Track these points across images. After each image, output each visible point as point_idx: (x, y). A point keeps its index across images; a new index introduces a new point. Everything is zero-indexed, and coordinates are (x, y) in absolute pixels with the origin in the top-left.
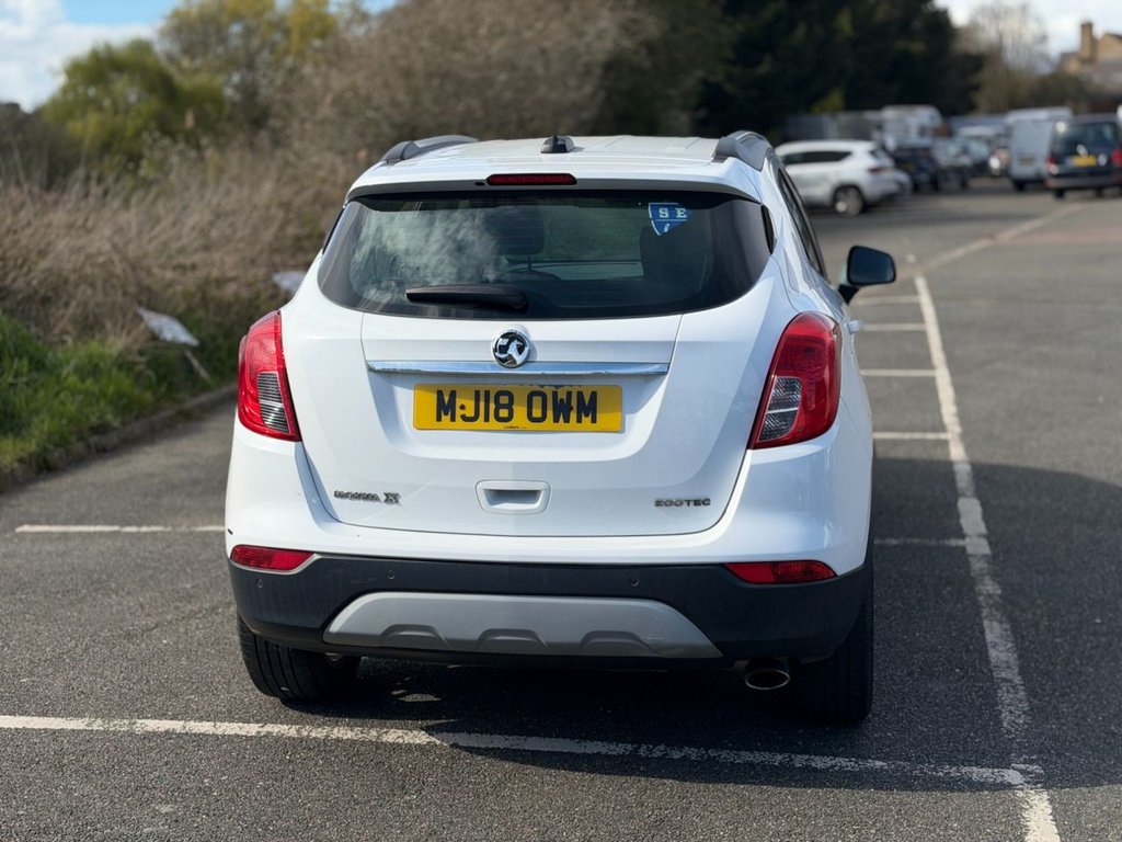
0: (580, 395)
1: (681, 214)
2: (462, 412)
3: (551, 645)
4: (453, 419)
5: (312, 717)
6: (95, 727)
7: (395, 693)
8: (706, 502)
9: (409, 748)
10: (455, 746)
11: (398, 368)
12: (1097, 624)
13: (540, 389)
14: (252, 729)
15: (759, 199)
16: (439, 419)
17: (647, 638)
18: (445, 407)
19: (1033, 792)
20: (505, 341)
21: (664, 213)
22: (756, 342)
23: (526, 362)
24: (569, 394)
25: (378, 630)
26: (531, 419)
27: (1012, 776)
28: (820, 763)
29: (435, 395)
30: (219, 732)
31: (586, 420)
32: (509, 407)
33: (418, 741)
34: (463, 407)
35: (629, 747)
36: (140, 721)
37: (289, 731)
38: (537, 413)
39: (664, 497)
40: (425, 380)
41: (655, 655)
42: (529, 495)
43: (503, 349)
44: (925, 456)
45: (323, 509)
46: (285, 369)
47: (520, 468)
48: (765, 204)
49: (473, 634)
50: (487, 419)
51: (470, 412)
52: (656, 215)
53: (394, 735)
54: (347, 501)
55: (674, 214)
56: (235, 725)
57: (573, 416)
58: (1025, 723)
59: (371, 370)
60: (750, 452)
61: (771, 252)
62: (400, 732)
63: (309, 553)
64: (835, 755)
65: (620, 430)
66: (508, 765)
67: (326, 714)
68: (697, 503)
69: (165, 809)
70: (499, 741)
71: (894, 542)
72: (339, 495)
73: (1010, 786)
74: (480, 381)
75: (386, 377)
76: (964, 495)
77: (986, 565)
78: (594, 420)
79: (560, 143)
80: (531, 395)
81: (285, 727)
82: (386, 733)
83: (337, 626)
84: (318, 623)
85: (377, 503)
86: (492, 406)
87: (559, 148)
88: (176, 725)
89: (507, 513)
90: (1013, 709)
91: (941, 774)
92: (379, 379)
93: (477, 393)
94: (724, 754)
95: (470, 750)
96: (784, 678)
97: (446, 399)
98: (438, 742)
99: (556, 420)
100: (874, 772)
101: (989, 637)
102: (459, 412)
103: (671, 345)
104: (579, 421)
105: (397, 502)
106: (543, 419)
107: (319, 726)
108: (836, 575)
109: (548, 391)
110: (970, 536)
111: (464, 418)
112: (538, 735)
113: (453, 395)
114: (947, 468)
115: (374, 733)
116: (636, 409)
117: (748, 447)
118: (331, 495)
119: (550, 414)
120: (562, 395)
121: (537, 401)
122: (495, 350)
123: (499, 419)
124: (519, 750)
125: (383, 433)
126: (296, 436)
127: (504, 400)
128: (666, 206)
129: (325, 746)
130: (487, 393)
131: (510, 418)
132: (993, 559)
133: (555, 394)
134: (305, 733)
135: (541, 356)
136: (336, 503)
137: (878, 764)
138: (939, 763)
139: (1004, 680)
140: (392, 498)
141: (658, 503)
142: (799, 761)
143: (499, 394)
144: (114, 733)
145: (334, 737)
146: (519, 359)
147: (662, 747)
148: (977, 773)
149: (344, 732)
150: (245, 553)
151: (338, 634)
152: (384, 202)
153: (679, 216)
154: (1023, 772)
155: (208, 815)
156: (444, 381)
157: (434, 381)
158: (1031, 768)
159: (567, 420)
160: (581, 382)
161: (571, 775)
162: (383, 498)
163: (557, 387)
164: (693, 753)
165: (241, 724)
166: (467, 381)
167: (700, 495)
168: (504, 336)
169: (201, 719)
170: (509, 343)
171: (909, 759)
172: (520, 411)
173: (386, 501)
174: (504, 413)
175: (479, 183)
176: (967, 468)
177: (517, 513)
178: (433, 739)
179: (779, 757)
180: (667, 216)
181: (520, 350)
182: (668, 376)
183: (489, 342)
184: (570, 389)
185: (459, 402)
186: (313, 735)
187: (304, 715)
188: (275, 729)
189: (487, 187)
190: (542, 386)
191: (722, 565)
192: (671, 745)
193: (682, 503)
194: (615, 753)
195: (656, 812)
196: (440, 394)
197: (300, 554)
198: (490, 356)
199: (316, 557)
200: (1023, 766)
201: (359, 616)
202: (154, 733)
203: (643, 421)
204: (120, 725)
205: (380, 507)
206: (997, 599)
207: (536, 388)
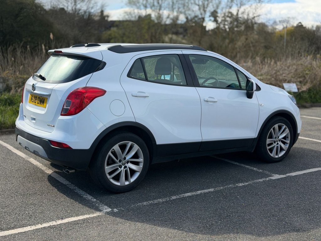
0: (43, 99)
8: (54, 126)
16: (31, 101)
19: (101, 213)
27: (108, 210)
31: (43, 104)
35: (70, 184)
40: (31, 93)
42: (34, 119)
45: (23, 117)
58: (145, 205)
59: (26, 90)
65: (46, 108)
75: (28, 92)
77: (261, 181)
86: (35, 99)
90: (150, 202)
91: (98, 205)
97: (32, 97)
103: (52, 90)
105: (26, 118)
106: (39, 103)
108: (72, 149)
109: (40, 97)
110: (284, 175)
116: (48, 103)
117: (61, 115)
121: (39, 99)
125: (25, 103)
126: (22, 103)
131: (36, 102)
135: (36, 89)
137: (95, 200)
139: (170, 198)
141: (48, 125)
146: (34, 89)
148: (104, 207)
154: (112, 210)
158: (116, 210)
160: (44, 96)
163: (41, 97)
168: (33, 84)
170: (33, 86)
177: (34, 123)
179: (84, 193)
182: (51, 96)
183: (31, 85)
191: (49, 140)
194: (64, 184)
207: (39, 97)
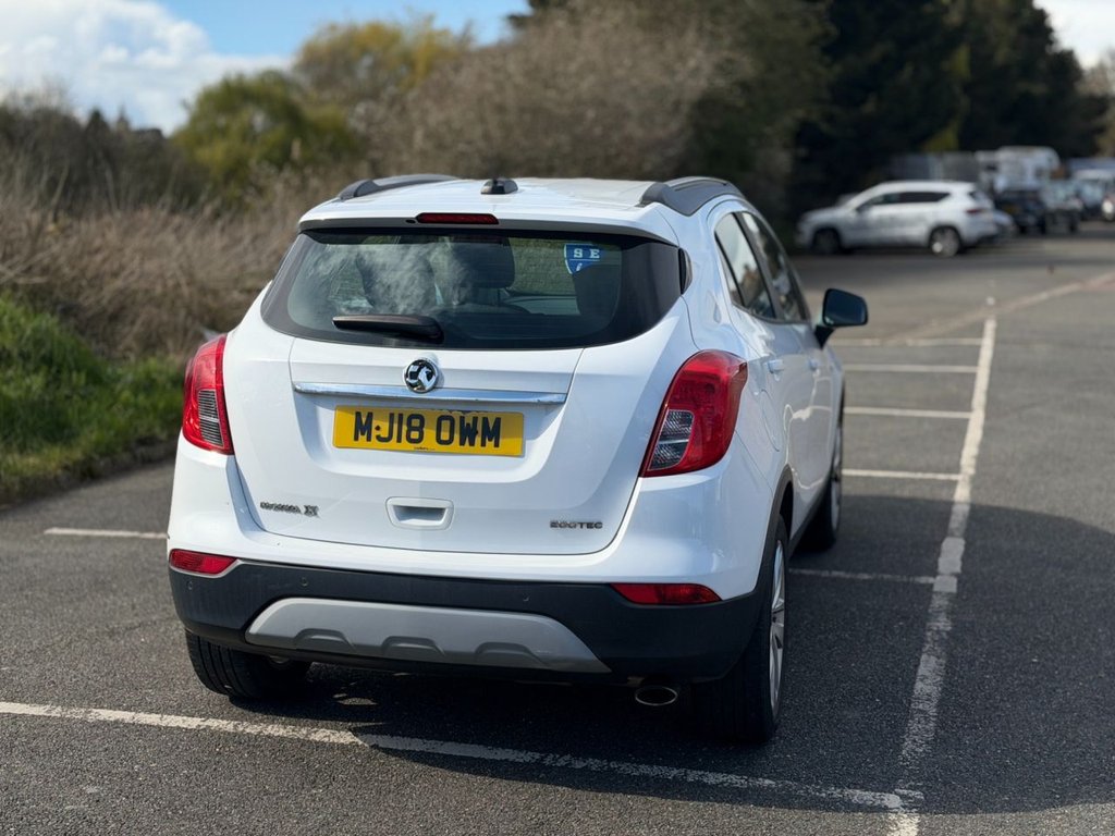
0: (485, 420)
1: (594, 254)
2: (378, 433)
3: (449, 654)
4: (369, 439)
5: (252, 714)
6: (53, 714)
7: (337, 696)
8: (598, 525)
9: (332, 746)
10: (375, 747)
11: (319, 390)
12: (1033, 663)
13: (449, 414)
14: (194, 722)
15: (675, 243)
16: (356, 438)
17: (538, 651)
18: (363, 428)
19: (905, 816)
20: (415, 369)
21: (578, 253)
22: (651, 377)
23: (434, 388)
24: (475, 419)
25: (293, 633)
26: (440, 441)
27: (892, 800)
28: (712, 778)
29: (353, 417)
30: (163, 724)
31: (489, 444)
32: (420, 429)
33: (342, 741)
34: (378, 428)
35: (537, 756)
36: (95, 710)
37: (226, 725)
38: (445, 436)
39: (559, 519)
40: (346, 402)
41: (546, 668)
42: (435, 513)
43: (414, 375)
44: (928, 496)
45: (249, 517)
46: (223, 388)
47: (426, 486)
48: (682, 246)
49: (377, 640)
50: (399, 440)
51: (384, 433)
52: (571, 255)
53: (323, 734)
54: (272, 512)
55: (587, 255)
56: (180, 718)
57: (478, 440)
58: (924, 751)
59: (296, 390)
60: (640, 479)
61: (682, 293)
62: (328, 732)
63: (234, 559)
64: (729, 773)
65: (521, 454)
66: (417, 767)
67: (265, 711)
68: (590, 526)
69: (91, 790)
70: (417, 745)
71: (866, 576)
72: (265, 506)
73: (886, 809)
74: (395, 404)
75: (309, 398)
76: (952, 535)
77: (946, 603)
78: (497, 445)
79: (499, 185)
80: (441, 419)
81: (225, 722)
82: (315, 732)
83: (255, 628)
84: (240, 625)
85: (298, 515)
86: (405, 428)
87: (497, 190)
88: (126, 716)
89: (412, 528)
90: (916, 740)
91: (824, 795)
92: (304, 400)
93: (392, 415)
94: (623, 767)
95: (388, 751)
96: (674, 696)
97: (364, 420)
98: (360, 743)
99: (462, 443)
100: (761, 789)
101: (922, 670)
102: (374, 433)
103: (569, 377)
104: (483, 444)
105: (316, 514)
106: (450, 442)
107: (256, 722)
108: (720, 600)
109: (456, 416)
110: (942, 575)
111: (379, 438)
112: (456, 741)
113: (370, 416)
114: (944, 510)
115: (304, 731)
116: (536, 436)
117: (639, 475)
118: (258, 506)
119: (457, 437)
120: (469, 420)
121: (446, 424)
122: (406, 376)
123: (410, 440)
124: (434, 754)
125: (304, 450)
126: (229, 450)
127: (416, 423)
128: (580, 247)
129: (253, 742)
130: (401, 416)
131: (420, 440)
132: (955, 598)
133: (462, 419)
134: (241, 729)
135: (448, 383)
136: (263, 514)
137: (767, 782)
138: (826, 785)
139: (920, 711)
140: (311, 511)
141: (554, 525)
142: (693, 775)
143: (412, 417)
144: (69, 720)
145: (266, 733)
146: (428, 384)
147: (568, 757)
148: (858, 795)
149: (276, 729)
150: (180, 557)
151: (257, 636)
152: (327, 236)
153: (592, 256)
154: (903, 797)
155: (127, 797)
156: (364, 403)
157: (355, 403)
158: (913, 793)
159: (472, 443)
160: (489, 409)
161: (472, 778)
162: (303, 510)
163: (464, 412)
164: (594, 764)
165: (185, 718)
166: (384, 404)
167: (594, 519)
168: (415, 363)
169: (151, 711)
170: (419, 370)
171: (798, 780)
172: (430, 434)
173: (306, 513)
174: (415, 435)
175: (409, 221)
176: (966, 508)
177: (424, 529)
178: (357, 740)
179: (675, 772)
180: (581, 256)
181: (429, 377)
182: (565, 406)
183: (402, 368)
184: (477, 414)
185: (375, 423)
186: (248, 730)
187: (246, 712)
188: (214, 723)
189: (418, 225)
190: (451, 411)
191: (609, 586)
192: (576, 756)
193: (575, 526)
194: (522, 761)
195: (540, 816)
196: (358, 415)
197: (225, 560)
198: (402, 381)
199: (240, 562)
200: (905, 792)
201: (277, 619)
202: (105, 722)
203: (541, 448)
204: (77, 713)
205: (301, 517)
206: (944, 634)
207: (446, 413)
